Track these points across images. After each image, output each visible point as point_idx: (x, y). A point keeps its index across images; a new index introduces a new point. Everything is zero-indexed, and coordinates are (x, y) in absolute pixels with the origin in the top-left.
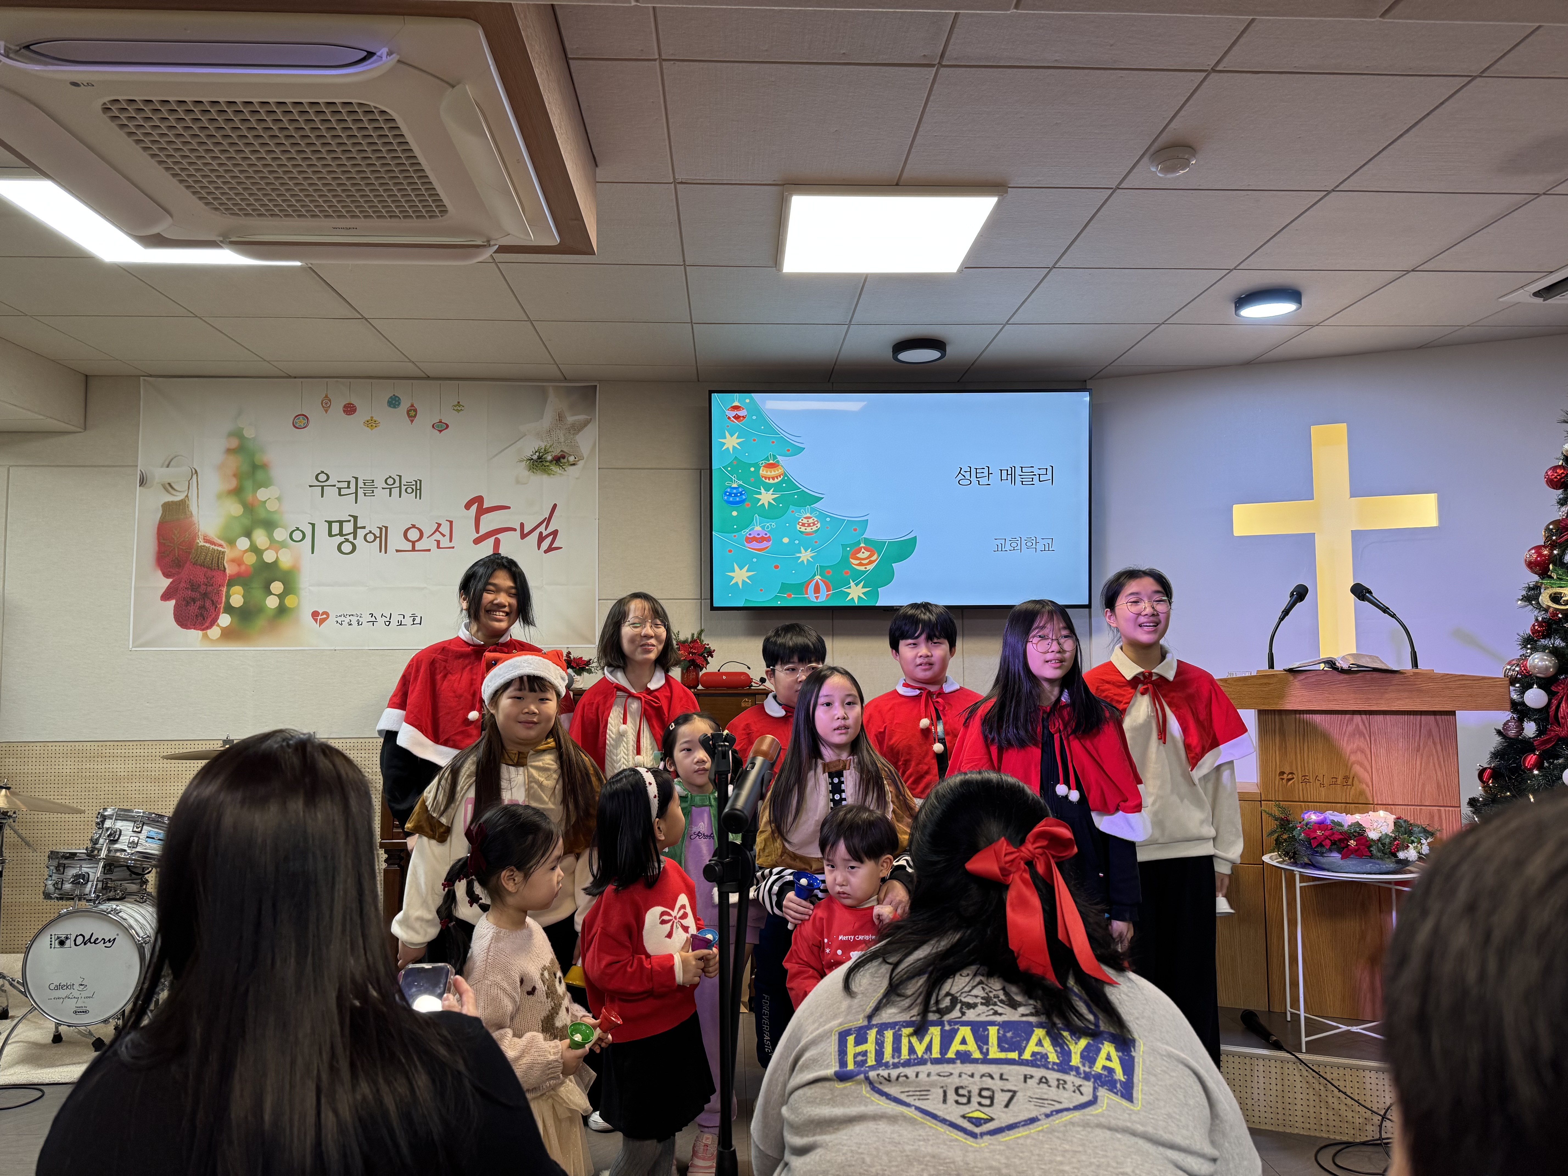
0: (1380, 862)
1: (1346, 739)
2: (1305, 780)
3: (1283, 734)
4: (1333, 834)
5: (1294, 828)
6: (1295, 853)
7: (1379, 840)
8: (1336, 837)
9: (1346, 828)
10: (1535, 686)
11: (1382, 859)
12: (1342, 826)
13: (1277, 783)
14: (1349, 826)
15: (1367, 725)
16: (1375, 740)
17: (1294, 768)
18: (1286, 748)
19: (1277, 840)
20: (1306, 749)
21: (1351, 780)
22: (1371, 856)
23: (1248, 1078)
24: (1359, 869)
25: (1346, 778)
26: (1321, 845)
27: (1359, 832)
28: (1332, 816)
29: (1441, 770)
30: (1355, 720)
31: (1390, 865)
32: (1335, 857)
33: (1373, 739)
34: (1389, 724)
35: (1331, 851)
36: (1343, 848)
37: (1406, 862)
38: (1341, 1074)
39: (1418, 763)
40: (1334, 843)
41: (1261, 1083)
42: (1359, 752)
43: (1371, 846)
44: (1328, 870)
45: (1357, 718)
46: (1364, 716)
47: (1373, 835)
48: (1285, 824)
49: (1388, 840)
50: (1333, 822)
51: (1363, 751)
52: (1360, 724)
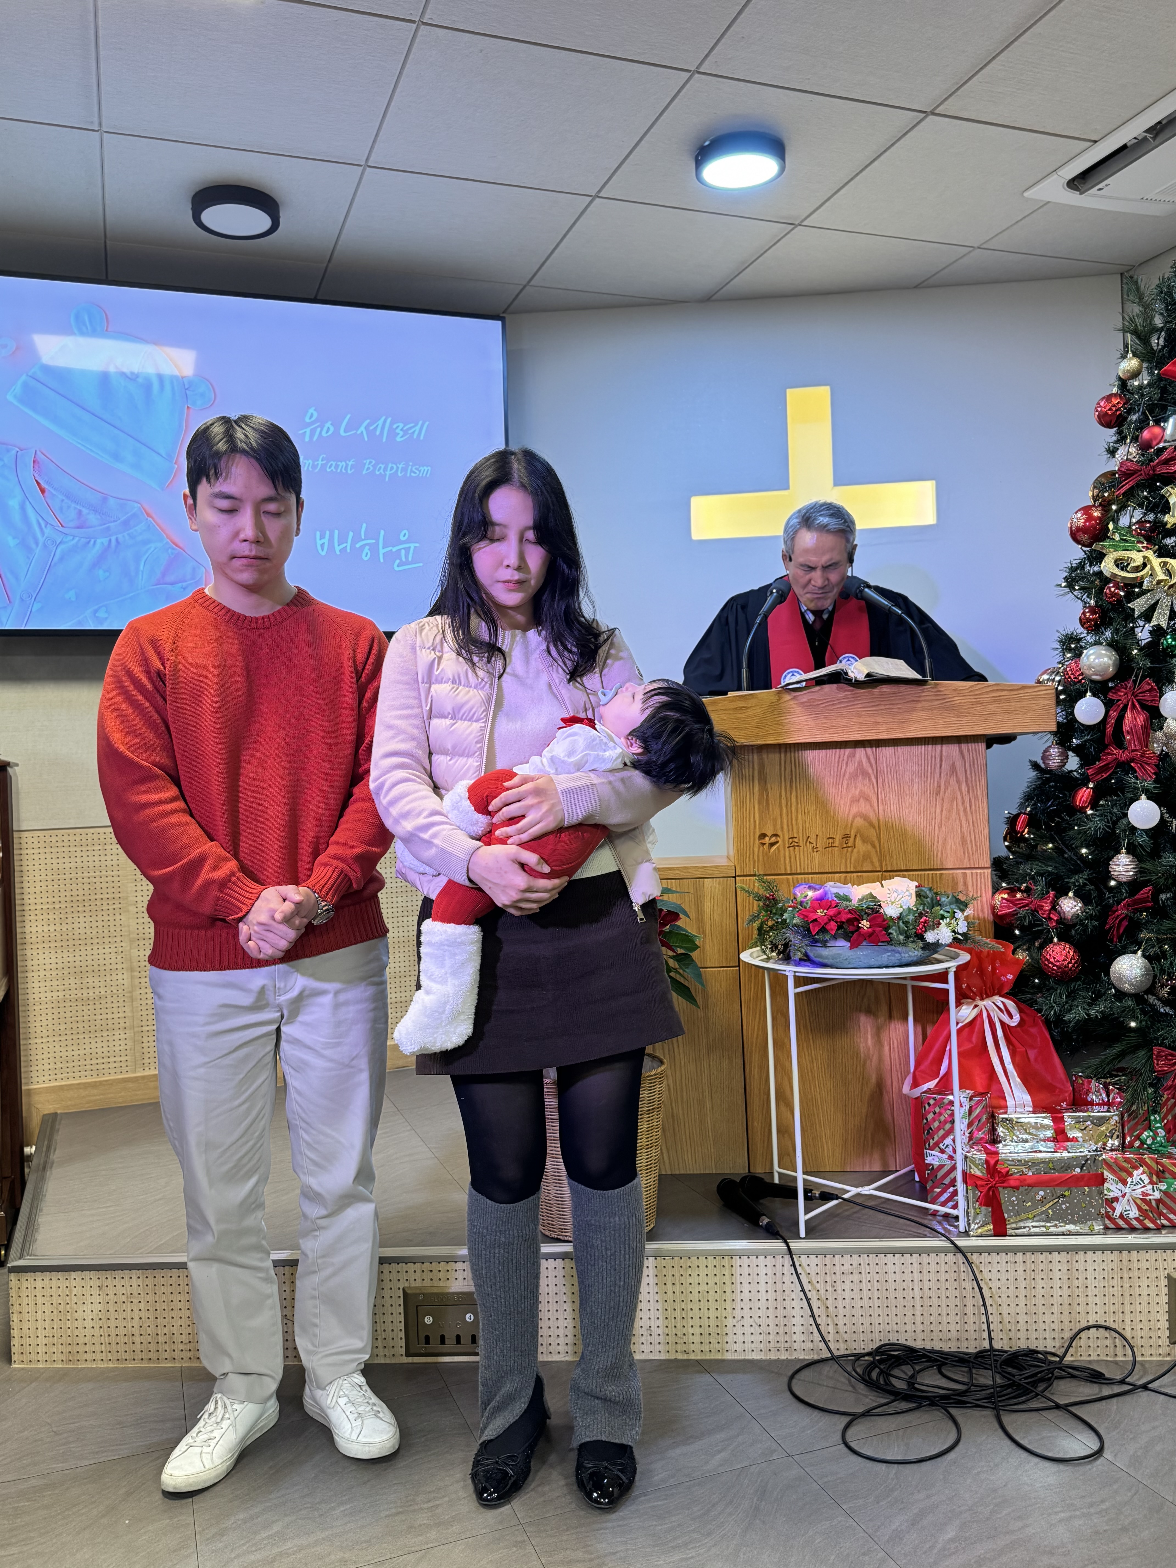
0: (900, 949)
1: (845, 782)
2: (793, 844)
3: (763, 780)
4: (839, 913)
5: (783, 910)
6: (786, 945)
7: (899, 918)
8: (844, 917)
9: (855, 903)
10: (1089, 694)
11: (904, 944)
12: (849, 900)
13: (756, 850)
14: (860, 900)
15: (873, 761)
16: (884, 781)
17: (779, 826)
18: (767, 800)
19: (760, 929)
20: (794, 800)
21: (852, 839)
22: (890, 942)
23: (728, 1289)
24: (873, 962)
25: (846, 837)
26: (823, 930)
27: (873, 910)
28: (834, 888)
29: (967, 819)
30: (857, 755)
31: (914, 951)
32: (840, 948)
33: (880, 781)
34: (901, 759)
35: (835, 938)
36: (853, 933)
37: (935, 947)
38: (855, 1264)
39: (938, 810)
40: (840, 927)
41: (746, 1291)
42: (862, 800)
43: (889, 927)
44: (831, 966)
45: (860, 752)
46: (869, 750)
47: (891, 911)
48: (771, 904)
49: (911, 917)
50: (837, 896)
51: (867, 799)
52: (864, 760)
